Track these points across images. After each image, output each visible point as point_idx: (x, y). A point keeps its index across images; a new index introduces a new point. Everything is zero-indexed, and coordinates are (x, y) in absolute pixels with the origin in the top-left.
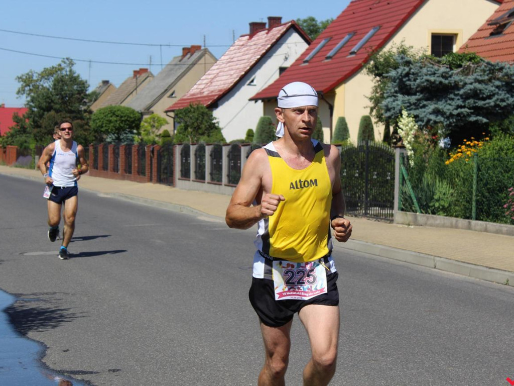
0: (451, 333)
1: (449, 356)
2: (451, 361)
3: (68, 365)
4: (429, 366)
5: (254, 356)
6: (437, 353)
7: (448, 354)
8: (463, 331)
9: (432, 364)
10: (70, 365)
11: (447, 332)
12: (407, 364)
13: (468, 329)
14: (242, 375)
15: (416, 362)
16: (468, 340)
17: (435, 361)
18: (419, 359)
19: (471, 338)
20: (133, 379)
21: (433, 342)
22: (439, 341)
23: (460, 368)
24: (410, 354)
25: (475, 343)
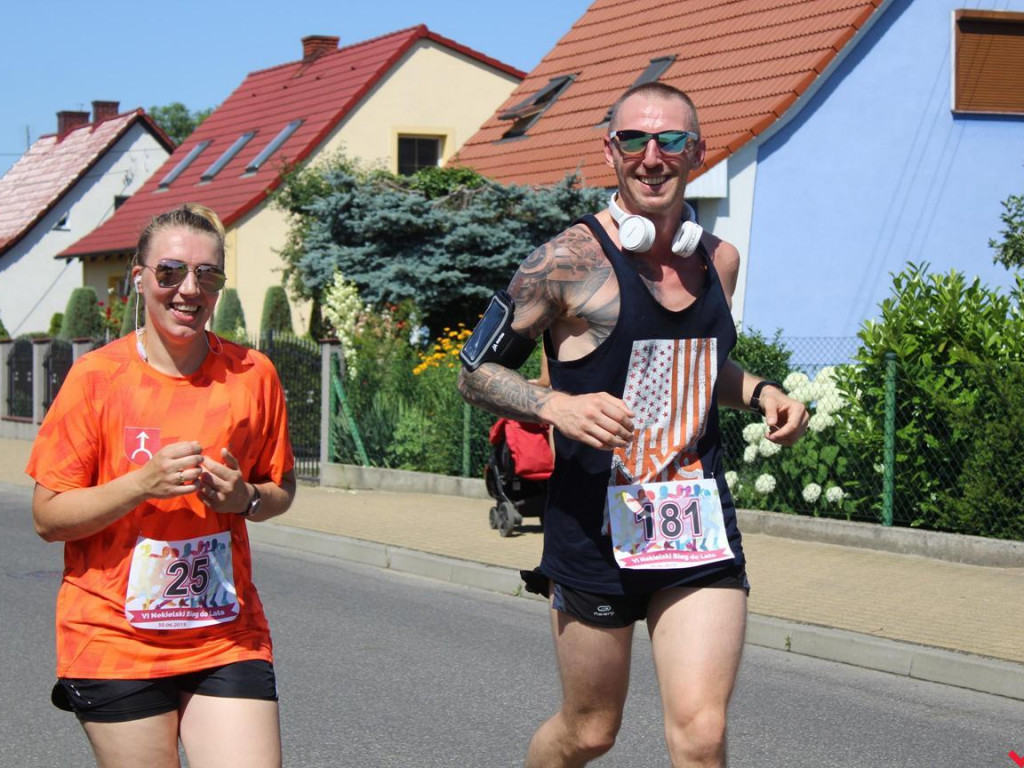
0: (403, 688)
1: (391, 733)
2: (394, 743)
5: (8, 746)
6: (369, 728)
7: (390, 729)
8: (424, 684)
11: (395, 686)
13: (436, 680)
15: (326, 746)
16: (431, 701)
17: (363, 744)
18: (333, 741)
19: (438, 698)
21: (365, 708)
22: (376, 705)
23: (409, 756)
24: (317, 732)
25: (444, 707)
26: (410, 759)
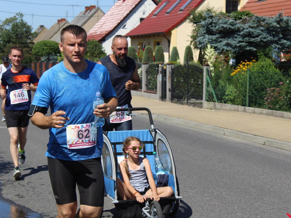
0: (231, 174)
1: (228, 189)
2: (229, 192)
3: (11, 196)
4: (216, 195)
6: (221, 187)
7: (228, 188)
8: (237, 173)
9: (218, 194)
10: (12, 196)
11: (228, 174)
12: (204, 194)
13: (240, 172)
14: (110, 201)
15: (209, 193)
16: (239, 179)
17: (220, 192)
18: (211, 191)
19: (241, 178)
20: (47, 204)
21: (220, 181)
22: (223, 180)
23: (233, 196)
24: (206, 188)
25: (243, 181)
26: (234, 197)
